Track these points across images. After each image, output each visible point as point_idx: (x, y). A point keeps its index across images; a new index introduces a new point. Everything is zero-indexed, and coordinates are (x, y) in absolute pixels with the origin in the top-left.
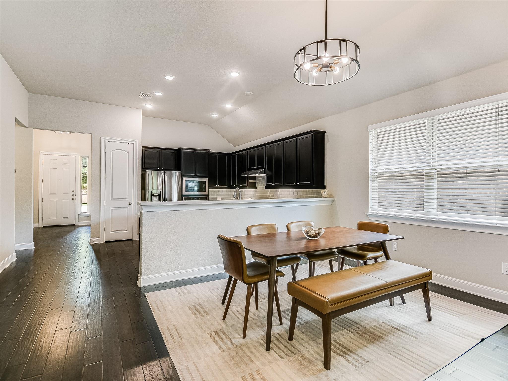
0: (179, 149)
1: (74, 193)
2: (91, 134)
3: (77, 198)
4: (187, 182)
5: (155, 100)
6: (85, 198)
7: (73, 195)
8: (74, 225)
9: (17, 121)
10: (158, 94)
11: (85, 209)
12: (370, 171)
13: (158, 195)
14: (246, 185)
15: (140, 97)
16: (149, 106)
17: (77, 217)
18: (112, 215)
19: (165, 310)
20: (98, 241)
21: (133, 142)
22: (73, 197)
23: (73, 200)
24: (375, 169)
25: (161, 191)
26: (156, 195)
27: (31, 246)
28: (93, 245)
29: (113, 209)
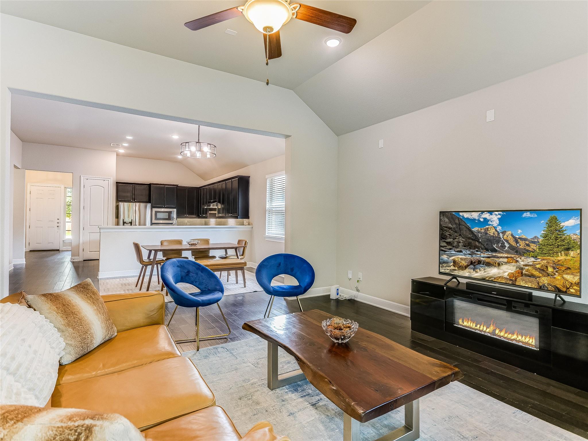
0: (150, 185)
1: (58, 221)
2: (73, 173)
3: (61, 225)
4: (156, 212)
5: (125, 148)
6: (68, 226)
7: (58, 223)
8: (58, 250)
9: (15, 167)
10: (126, 145)
11: (69, 236)
12: (267, 207)
13: (129, 223)
14: (207, 215)
15: (112, 145)
16: (121, 151)
17: (62, 242)
18: (90, 239)
19: (107, 284)
20: (77, 259)
21: (108, 180)
22: (58, 225)
23: (58, 227)
24: (271, 205)
25: (132, 220)
26: (128, 223)
27: (22, 261)
28: (73, 263)
29: (90, 234)
